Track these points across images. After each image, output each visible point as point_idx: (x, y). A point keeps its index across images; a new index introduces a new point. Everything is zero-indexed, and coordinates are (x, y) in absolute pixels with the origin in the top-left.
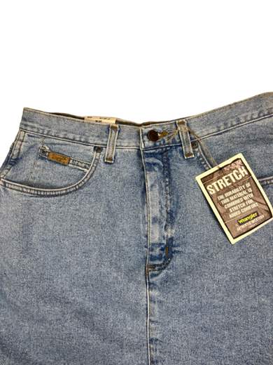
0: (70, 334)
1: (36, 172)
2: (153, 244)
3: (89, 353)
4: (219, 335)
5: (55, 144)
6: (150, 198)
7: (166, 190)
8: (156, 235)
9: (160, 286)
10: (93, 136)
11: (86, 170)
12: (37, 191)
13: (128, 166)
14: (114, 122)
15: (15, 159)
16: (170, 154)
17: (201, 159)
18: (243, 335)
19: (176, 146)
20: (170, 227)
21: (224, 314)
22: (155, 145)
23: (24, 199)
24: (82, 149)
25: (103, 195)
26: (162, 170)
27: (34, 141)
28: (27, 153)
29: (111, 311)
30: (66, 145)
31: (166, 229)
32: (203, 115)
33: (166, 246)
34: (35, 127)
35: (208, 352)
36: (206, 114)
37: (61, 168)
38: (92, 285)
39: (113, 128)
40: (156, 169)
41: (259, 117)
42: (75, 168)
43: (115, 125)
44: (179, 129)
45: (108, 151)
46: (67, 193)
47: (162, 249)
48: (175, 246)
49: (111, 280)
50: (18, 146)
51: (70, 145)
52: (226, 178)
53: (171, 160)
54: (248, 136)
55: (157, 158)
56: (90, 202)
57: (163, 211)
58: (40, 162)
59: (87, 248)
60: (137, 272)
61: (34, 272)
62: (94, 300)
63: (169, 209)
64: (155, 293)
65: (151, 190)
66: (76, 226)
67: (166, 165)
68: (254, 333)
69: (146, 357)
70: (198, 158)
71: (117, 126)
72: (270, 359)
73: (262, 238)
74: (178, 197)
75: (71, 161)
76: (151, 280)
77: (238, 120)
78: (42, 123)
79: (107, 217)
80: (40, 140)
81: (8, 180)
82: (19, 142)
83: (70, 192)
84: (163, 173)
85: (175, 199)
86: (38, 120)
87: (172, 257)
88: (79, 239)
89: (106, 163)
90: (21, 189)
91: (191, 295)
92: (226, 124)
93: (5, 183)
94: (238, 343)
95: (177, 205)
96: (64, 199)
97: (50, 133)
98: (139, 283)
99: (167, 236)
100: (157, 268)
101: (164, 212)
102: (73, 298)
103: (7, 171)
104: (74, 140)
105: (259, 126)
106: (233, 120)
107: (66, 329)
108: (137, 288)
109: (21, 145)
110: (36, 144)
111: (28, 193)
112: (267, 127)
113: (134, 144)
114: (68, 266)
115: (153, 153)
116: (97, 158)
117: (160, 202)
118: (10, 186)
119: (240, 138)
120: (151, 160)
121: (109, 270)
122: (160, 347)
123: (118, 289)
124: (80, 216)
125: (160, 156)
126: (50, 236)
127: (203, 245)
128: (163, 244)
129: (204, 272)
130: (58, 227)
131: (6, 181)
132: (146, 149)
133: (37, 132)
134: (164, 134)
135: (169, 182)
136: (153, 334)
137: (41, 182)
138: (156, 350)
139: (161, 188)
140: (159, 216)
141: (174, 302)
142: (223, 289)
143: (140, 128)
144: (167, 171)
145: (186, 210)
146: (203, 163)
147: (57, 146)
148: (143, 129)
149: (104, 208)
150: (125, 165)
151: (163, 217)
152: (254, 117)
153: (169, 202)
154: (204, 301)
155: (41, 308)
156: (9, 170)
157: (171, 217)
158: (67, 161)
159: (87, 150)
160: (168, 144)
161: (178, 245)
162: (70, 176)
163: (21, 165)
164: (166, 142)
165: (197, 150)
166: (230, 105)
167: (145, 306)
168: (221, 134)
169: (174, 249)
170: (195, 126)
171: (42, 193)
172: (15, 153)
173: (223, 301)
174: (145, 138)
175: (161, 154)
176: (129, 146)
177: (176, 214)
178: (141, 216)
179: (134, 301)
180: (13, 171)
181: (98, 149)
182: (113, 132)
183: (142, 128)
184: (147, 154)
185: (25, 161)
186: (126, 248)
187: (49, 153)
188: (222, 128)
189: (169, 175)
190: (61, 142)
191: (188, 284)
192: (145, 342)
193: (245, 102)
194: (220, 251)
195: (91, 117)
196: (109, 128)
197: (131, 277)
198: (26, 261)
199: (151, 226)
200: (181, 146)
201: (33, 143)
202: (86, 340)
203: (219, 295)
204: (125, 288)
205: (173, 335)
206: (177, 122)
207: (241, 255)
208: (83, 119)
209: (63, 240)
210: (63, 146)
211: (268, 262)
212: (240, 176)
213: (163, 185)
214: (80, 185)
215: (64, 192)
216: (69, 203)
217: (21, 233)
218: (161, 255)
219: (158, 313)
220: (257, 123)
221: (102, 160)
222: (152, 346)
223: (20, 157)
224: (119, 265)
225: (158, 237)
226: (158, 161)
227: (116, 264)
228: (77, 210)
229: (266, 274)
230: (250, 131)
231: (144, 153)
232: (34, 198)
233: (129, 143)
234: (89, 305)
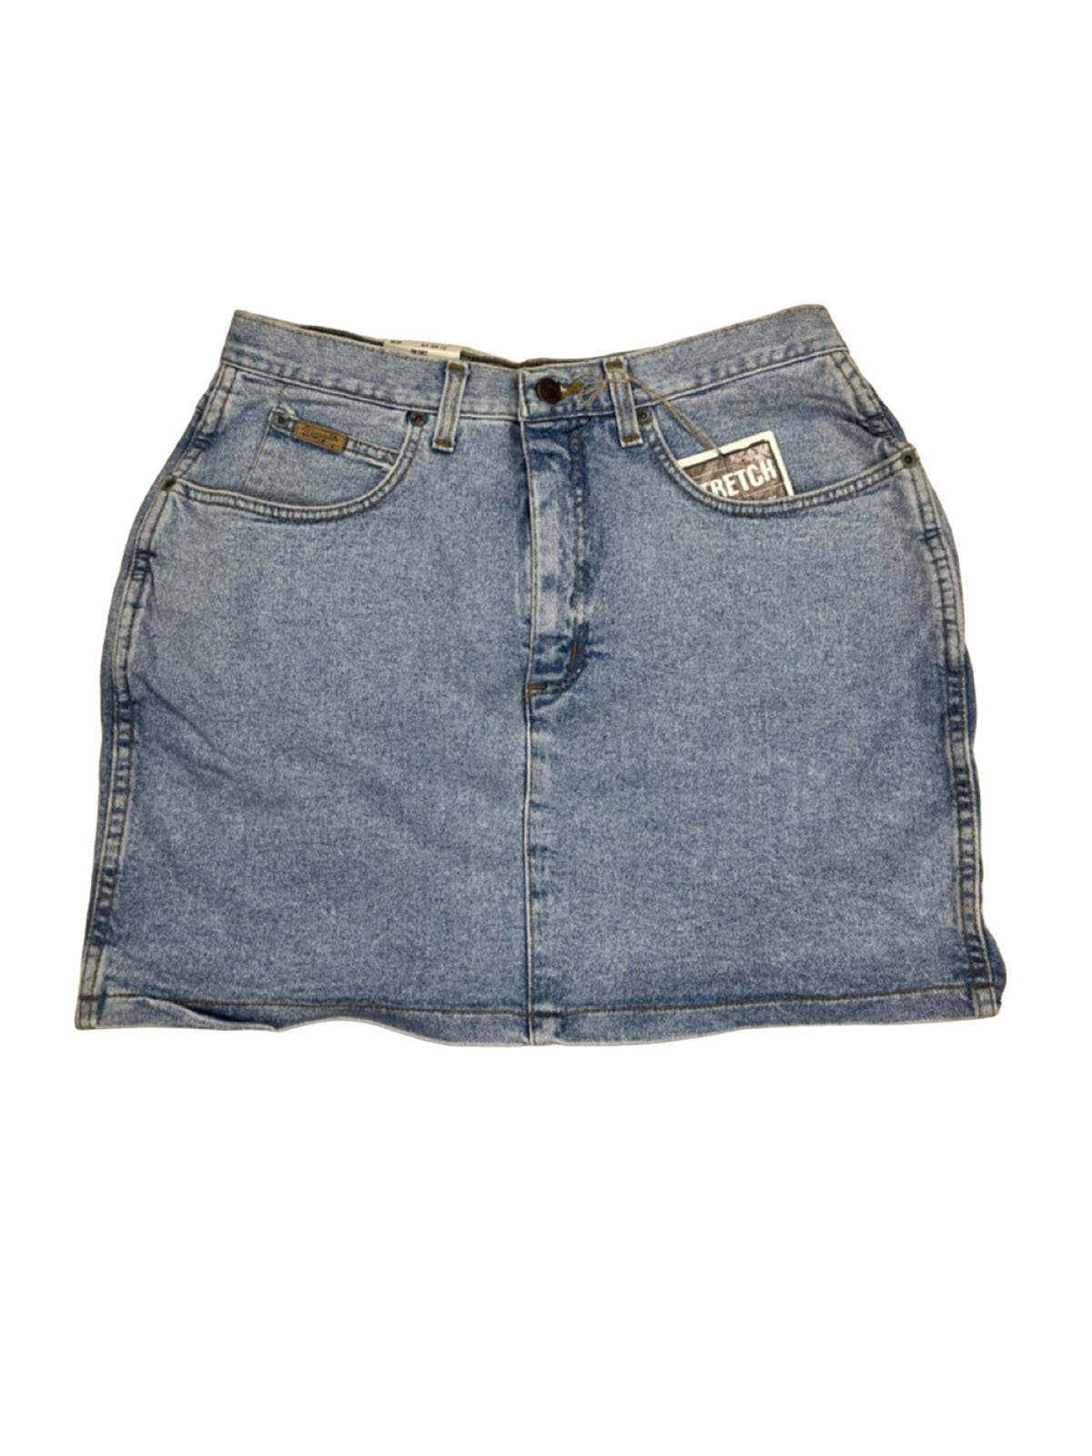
0: (348, 830)
1: (264, 467)
2: (543, 638)
3: (391, 874)
4: (684, 836)
5: (309, 402)
6: (538, 531)
7: (576, 516)
8: (550, 615)
9: (555, 724)
10: (404, 386)
11: (385, 466)
12: (272, 508)
13: (488, 461)
14: (457, 355)
15: (211, 435)
16: (585, 434)
17: (657, 449)
18: (736, 837)
19: (602, 418)
20: (582, 599)
21: (695, 790)
22: (553, 412)
23: (240, 524)
24: (377, 416)
25: (426, 526)
26: (568, 469)
27: (259, 393)
28: (239, 420)
29: (440, 788)
30: (336, 405)
31: (572, 604)
32: (664, 348)
33: (571, 643)
34: (261, 359)
35: (659, 874)
36: (673, 346)
37: (325, 460)
38: (401, 725)
39: (455, 369)
40: (555, 466)
41: (787, 358)
42: (360, 462)
43: (459, 363)
44: (609, 376)
45: (441, 424)
46: (342, 517)
47: (563, 650)
48: (591, 643)
49: (445, 711)
50: (218, 403)
51: (347, 406)
52: (731, 479)
53: (588, 449)
54: (763, 400)
55: (556, 441)
56: (397, 541)
57: (567, 563)
58: (273, 445)
59: (390, 641)
60: (505, 696)
61: (262, 693)
62: (401, 762)
63: (581, 559)
64: (544, 738)
65: (542, 514)
66: (364, 591)
67: (577, 459)
68: (761, 832)
69: (520, 883)
70: (652, 446)
71: (465, 364)
72: (793, 886)
73: (785, 627)
74: (602, 533)
75: (350, 445)
76: (536, 713)
77: (742, 363)
78: (279, 350)
79: (438, 574)
80: (273, 390)
81: (194, 483)
82: (222, 394)
83: (350, 515)
84: (570, 477)
85: (596, 537)
86: (270, 341)
87: (584, 665)
88: (372, 622)
89: (436, 451)
90: (231, 502)
91: (625, 745)
92: (714, 371)
93: (186, 488)
94: (725, 854)
95: (600, 549)
96: (336, 529)
97: (299, 376)
98: (509, 716)
99: (576, 619)
100: (549, 688)
101: (569, 564)
102: (354, 757)
103: (189, 461)
104: (357, 393)
105: (784, 377)
106: (731, 361)
107: (339, 818)
108: (504, 727)
109: (225, 400)
110: (265, 400)
111: (248, 510)
112: (803, 381)
113: (504, 409)
114: (343, 682)
115: (547, 430)
116: (415, 437)
117: (561, 543)
118: (199, 496)
119: (745, 402)
120: (543, 445)
121: (441, 687)
122: (551, 863)
123: (462, 731)
124: (373, 571)
125: (564, 438)
126: (300, 613)
127: (656, 642)
128: (566, 637)
129: (655, 697)
130: (321, 592)
131: (191, 485)
132: (532, 418)
133: (268, 372)
134: (574, 388)
135: (583, 496)
136: (536, 836)
137: (276, 491)
138: (543, 869)
139: (564, 509)
140: (558, 572)
141: (585, 758)
142: (694, 733)
143: (520, 371)
144: (578, 473)
145: (622, 561)
146: (662, 457)
147: (314, 407)
148: (527, 374)
149: (431, 554)
150: (479, 457)
151: (568, 575)
152: (777, 357)
153: (581, 542)
154: (652, 759)
155: (282, 772)
156: (194, 459)
157: (585, 578)
158: (339, 444)
159: (390, 419)
160: (584, 409)
161: (601, 640)
162: (348, 479)
163: (222, 449)
164: (580, 406)
165: (648, 427)
166: (725, 330)
167: (521, 768)
168: (703, 392)
169: (588, 649)
170: (645, 373)
171: (284, 514)
172: (211, 418)
173: (693, 760)
174: (531, 394)
175: (568, 432)
176: (491, 414)
177: (597, 571)
178: (516, 575)
179: (496, 757)
180: (205, 462)
181: (416, 418)
182: (455, 379)
183: (525, 371)
184: (533, 430)
185: (235, 439)
186: (479, 645)
187: (295, 422)
188: (706, 379)
189: (583, 482)
190: (325, 397)
191: (618, 722)
192: (518, 855)
193: (759, 325)
194: (693, 655)
195: (400, 342)
196: (445, 368)
197: (490, 705)
198: (245, 665)
199: (539, 596)
200: (614, 416)
201: (255, 398)
202: (385, 842)
203: (687, 745)
204: (478, 728)
205: (583, 837)
206: (605, 361)
207: (740, 665)
208: (380, 344)
209: (335, 622)
210: (330, 409)
211: (795, 681)
212: (760, 478)
213: (570, 502)
214: (374, 500)
215: (336, 513)
216: (348, 539)
217: (233, 602)
218: (559, 661)
219: (550, 782)
220: (783, 371)
221: (426, 444)
222: (533, 861)
223: (220, 430)
224: (464, 679)
225: (554, 621)
226: (558, 448)
227: (457, 677)
228: (366, 556)
229: (790, 704)
230: (767, 388)
231: (528, 429)
232: (264, 525)
233: (492, 405)
234: (391, 773)
